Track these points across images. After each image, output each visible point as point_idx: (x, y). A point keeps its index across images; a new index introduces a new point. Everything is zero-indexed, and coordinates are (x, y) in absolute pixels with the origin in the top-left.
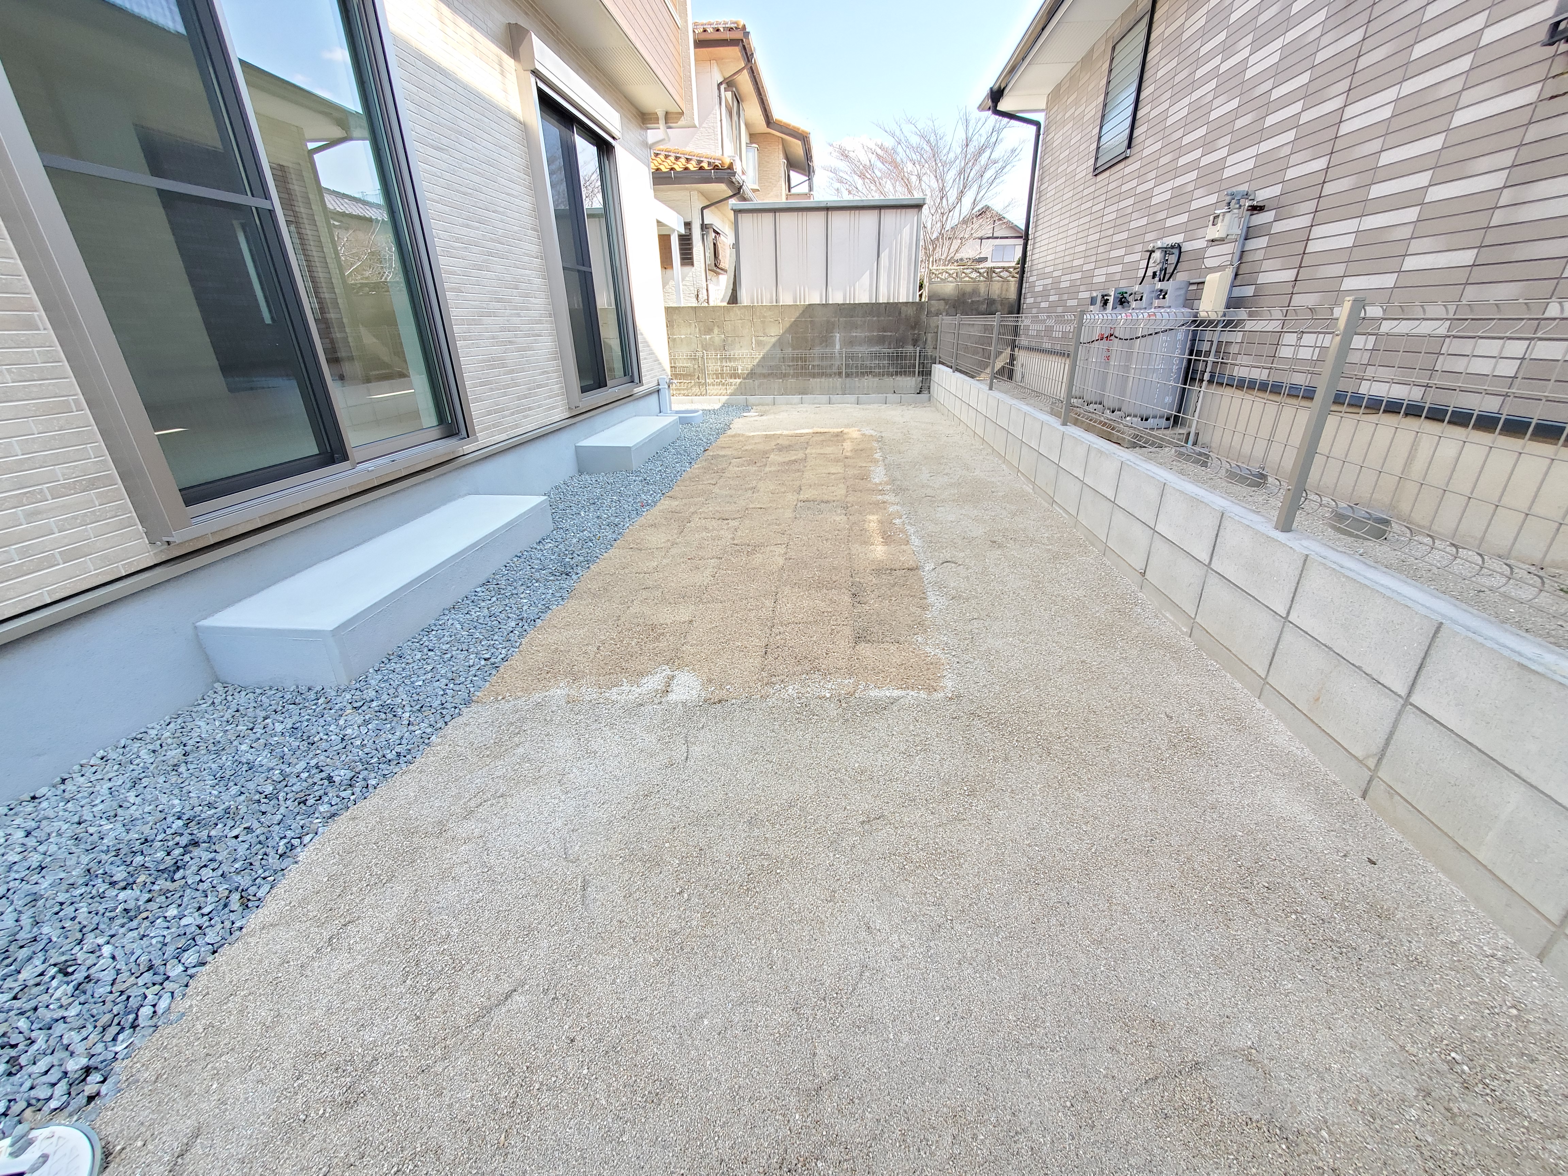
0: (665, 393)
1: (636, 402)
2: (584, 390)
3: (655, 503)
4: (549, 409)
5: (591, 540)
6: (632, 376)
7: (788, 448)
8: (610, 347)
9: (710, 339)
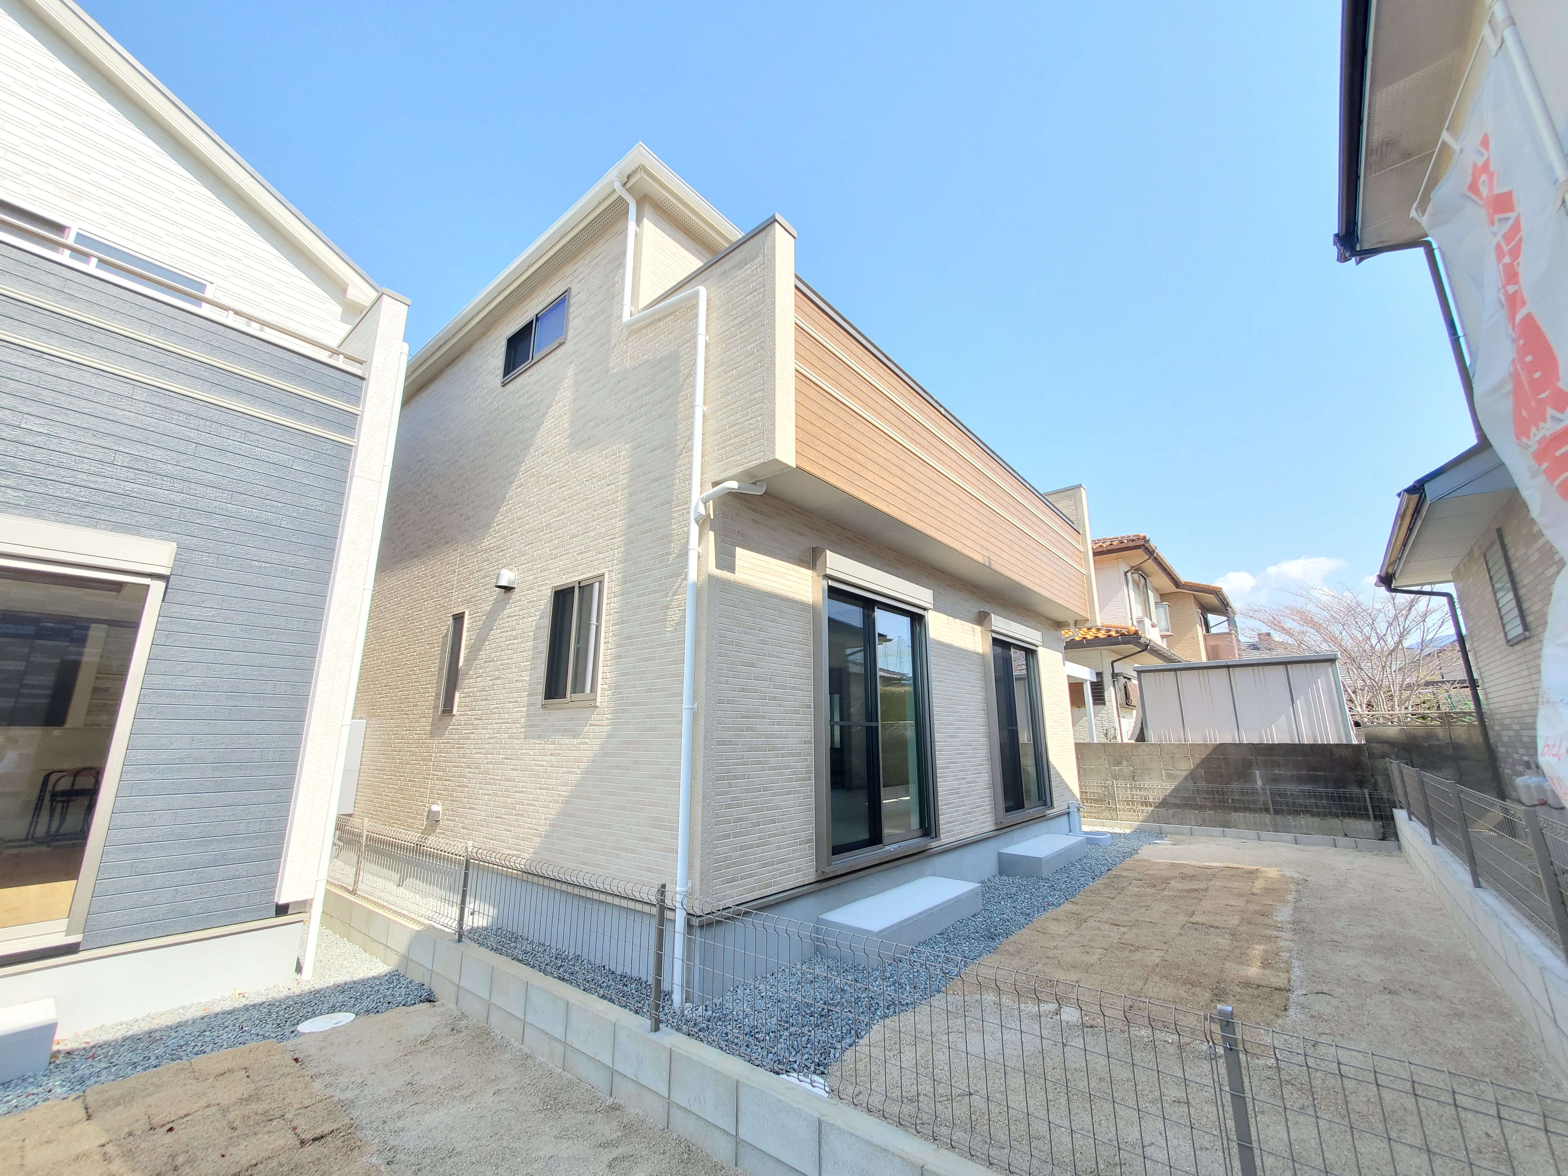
0: (1074, 815)
1: (1048, 822)
2: (1008, 810)
3: (1059, 905)
4: (983, 823)
5: (1009, 921)
6: (1045, 801)
7: (1193, 877)
8: (1028, 772)
9: (1120, 770)
